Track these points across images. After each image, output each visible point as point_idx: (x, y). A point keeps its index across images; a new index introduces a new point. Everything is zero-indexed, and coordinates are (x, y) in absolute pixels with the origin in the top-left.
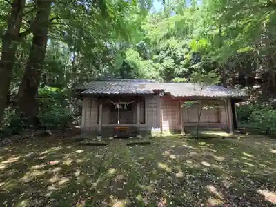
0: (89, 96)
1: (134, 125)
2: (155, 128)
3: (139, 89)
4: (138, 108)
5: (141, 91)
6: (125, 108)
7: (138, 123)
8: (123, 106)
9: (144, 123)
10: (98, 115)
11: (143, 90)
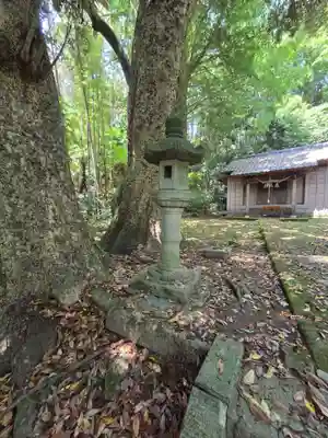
0: (237, 177)
1: (288, 206)
2: (319, 209)
3: (295, 163)
4: (295, 185)
5: (298, 164)
6: (277, 185)
7: (293, 203)
8: (274, 184)
9: (303, 203)
10: (245, 196)
11: (301, 162)
